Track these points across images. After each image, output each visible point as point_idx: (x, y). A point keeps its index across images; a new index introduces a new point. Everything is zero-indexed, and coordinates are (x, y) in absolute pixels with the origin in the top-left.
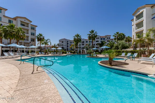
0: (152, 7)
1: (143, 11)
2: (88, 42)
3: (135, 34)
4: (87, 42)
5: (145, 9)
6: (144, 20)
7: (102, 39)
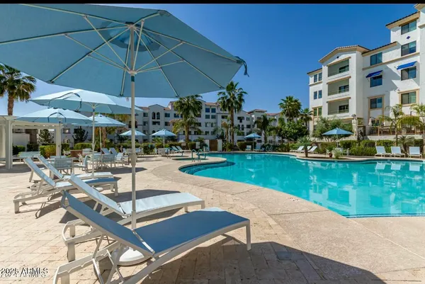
0: (363, 53)
1: (350, 58)
2: (172, 115)
3: (327, 104)
4: (167, 115)
5: (355, 54)
6: (350, 77)
7: (209, 112)
